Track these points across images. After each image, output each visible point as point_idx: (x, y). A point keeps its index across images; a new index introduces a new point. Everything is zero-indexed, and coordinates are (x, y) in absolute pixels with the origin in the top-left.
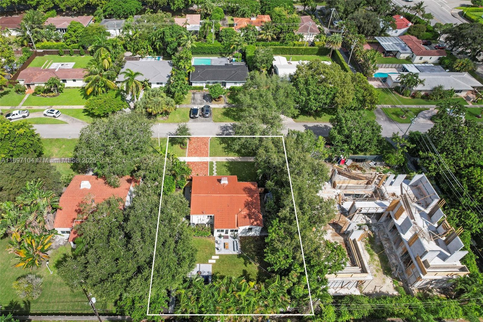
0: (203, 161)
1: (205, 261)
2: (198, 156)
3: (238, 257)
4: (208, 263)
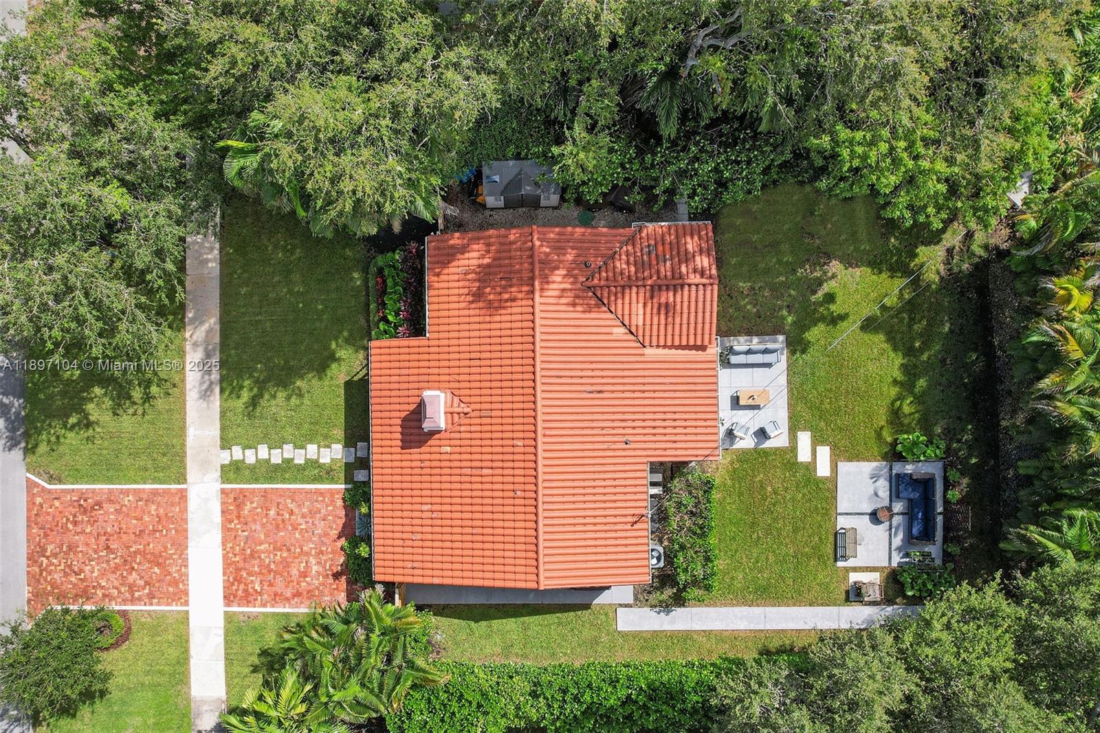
0: (218, 518)
1: (826, 491)
2: (181, 545)
3: (803, 351)
4: (833, 479)
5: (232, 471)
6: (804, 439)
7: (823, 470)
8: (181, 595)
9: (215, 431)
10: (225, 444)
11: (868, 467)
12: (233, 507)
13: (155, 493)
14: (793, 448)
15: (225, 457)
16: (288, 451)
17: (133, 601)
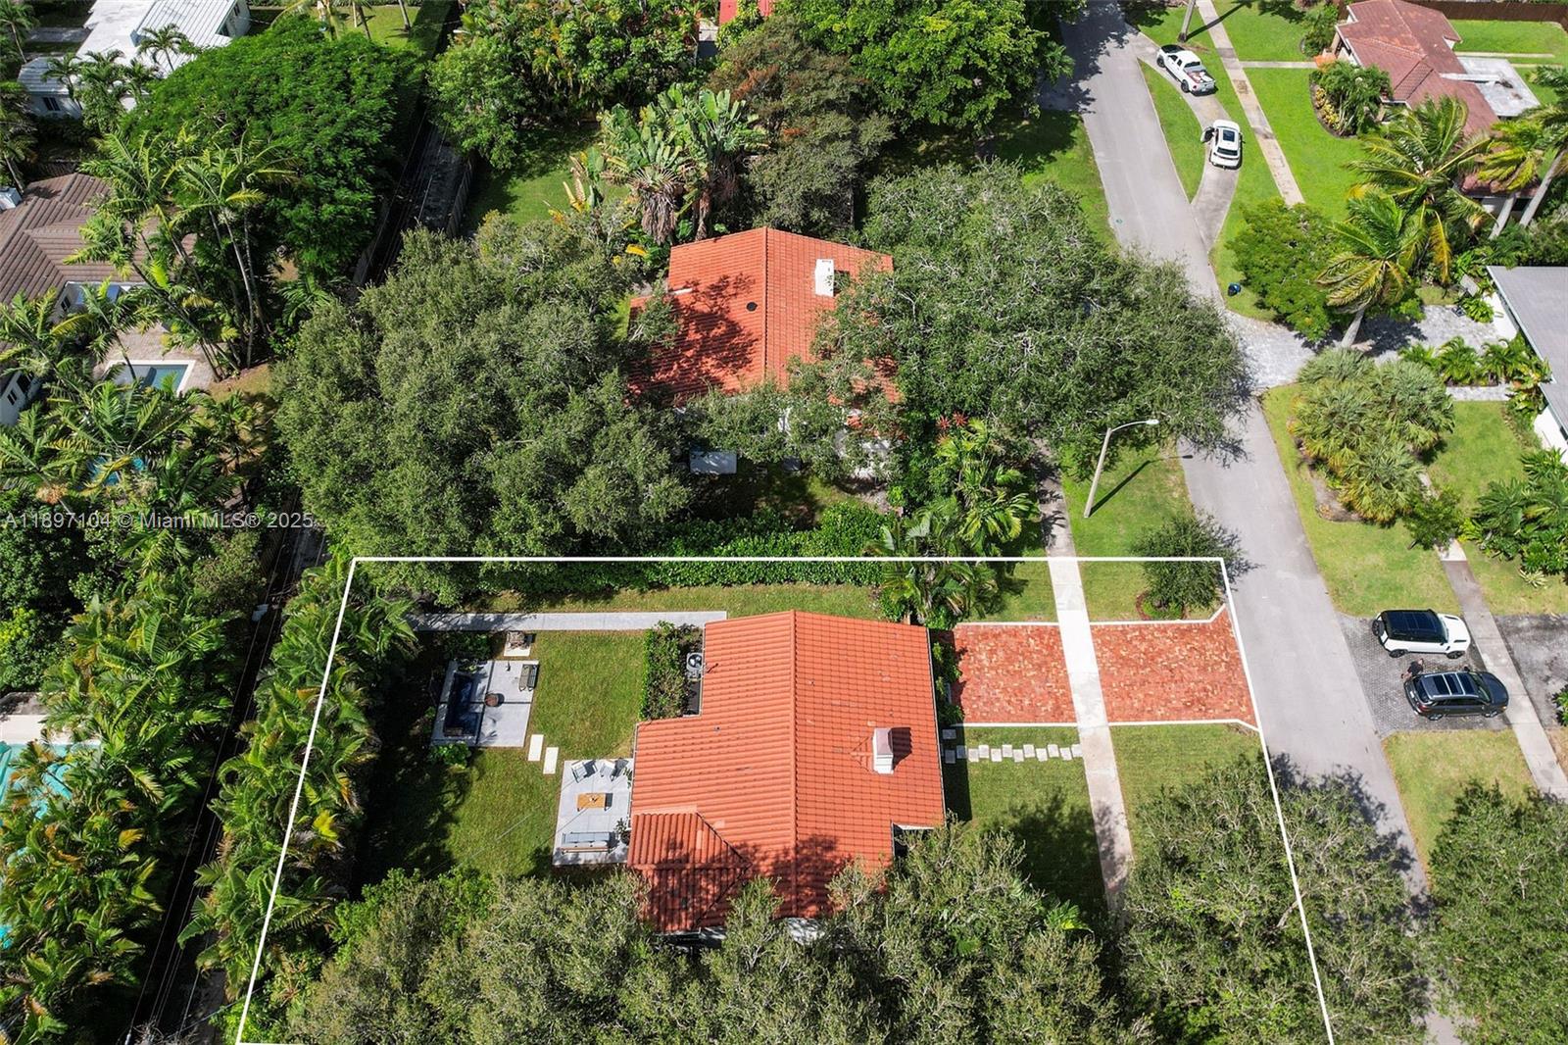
0: (1076, 697)
1: (538, 721)
2: (1104, 673)
3: (538, 850)
4: (530, 732)
5: (1068, 738)
6: (550, 767)
7: (537, 740)
8: (1098, 634)
9: (1091, 774)
10: (1078, 762)
11: (498, 743)
12: (1063, 707)
13: (1137, 718)
14: (561, 759)
15: (1077, 750)
16: (1019, 756)
17: (1139, 628)
